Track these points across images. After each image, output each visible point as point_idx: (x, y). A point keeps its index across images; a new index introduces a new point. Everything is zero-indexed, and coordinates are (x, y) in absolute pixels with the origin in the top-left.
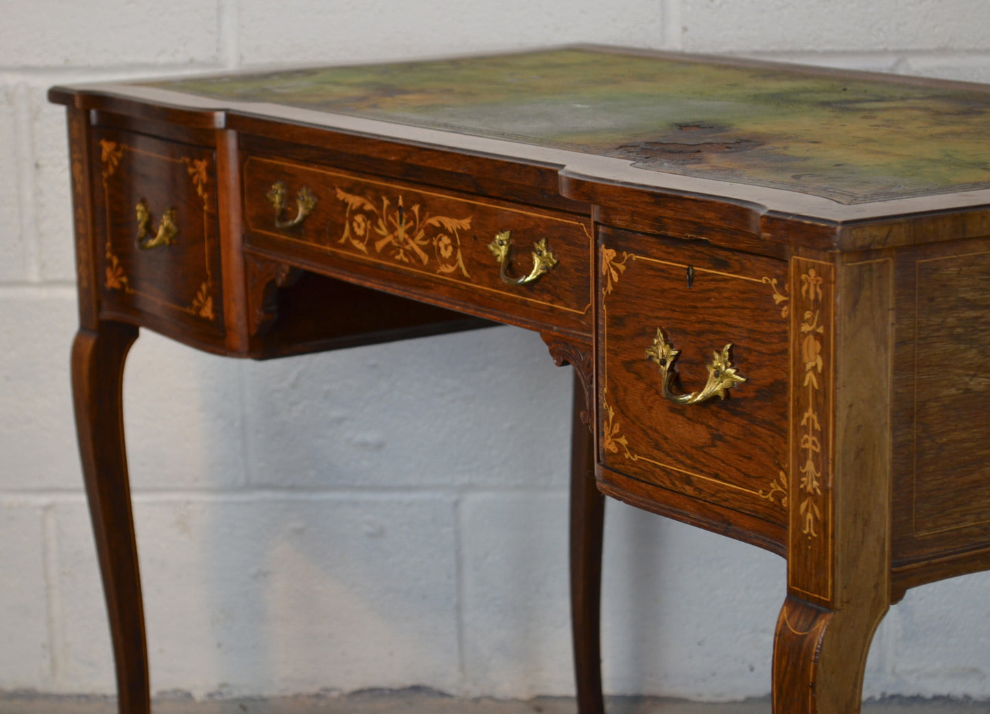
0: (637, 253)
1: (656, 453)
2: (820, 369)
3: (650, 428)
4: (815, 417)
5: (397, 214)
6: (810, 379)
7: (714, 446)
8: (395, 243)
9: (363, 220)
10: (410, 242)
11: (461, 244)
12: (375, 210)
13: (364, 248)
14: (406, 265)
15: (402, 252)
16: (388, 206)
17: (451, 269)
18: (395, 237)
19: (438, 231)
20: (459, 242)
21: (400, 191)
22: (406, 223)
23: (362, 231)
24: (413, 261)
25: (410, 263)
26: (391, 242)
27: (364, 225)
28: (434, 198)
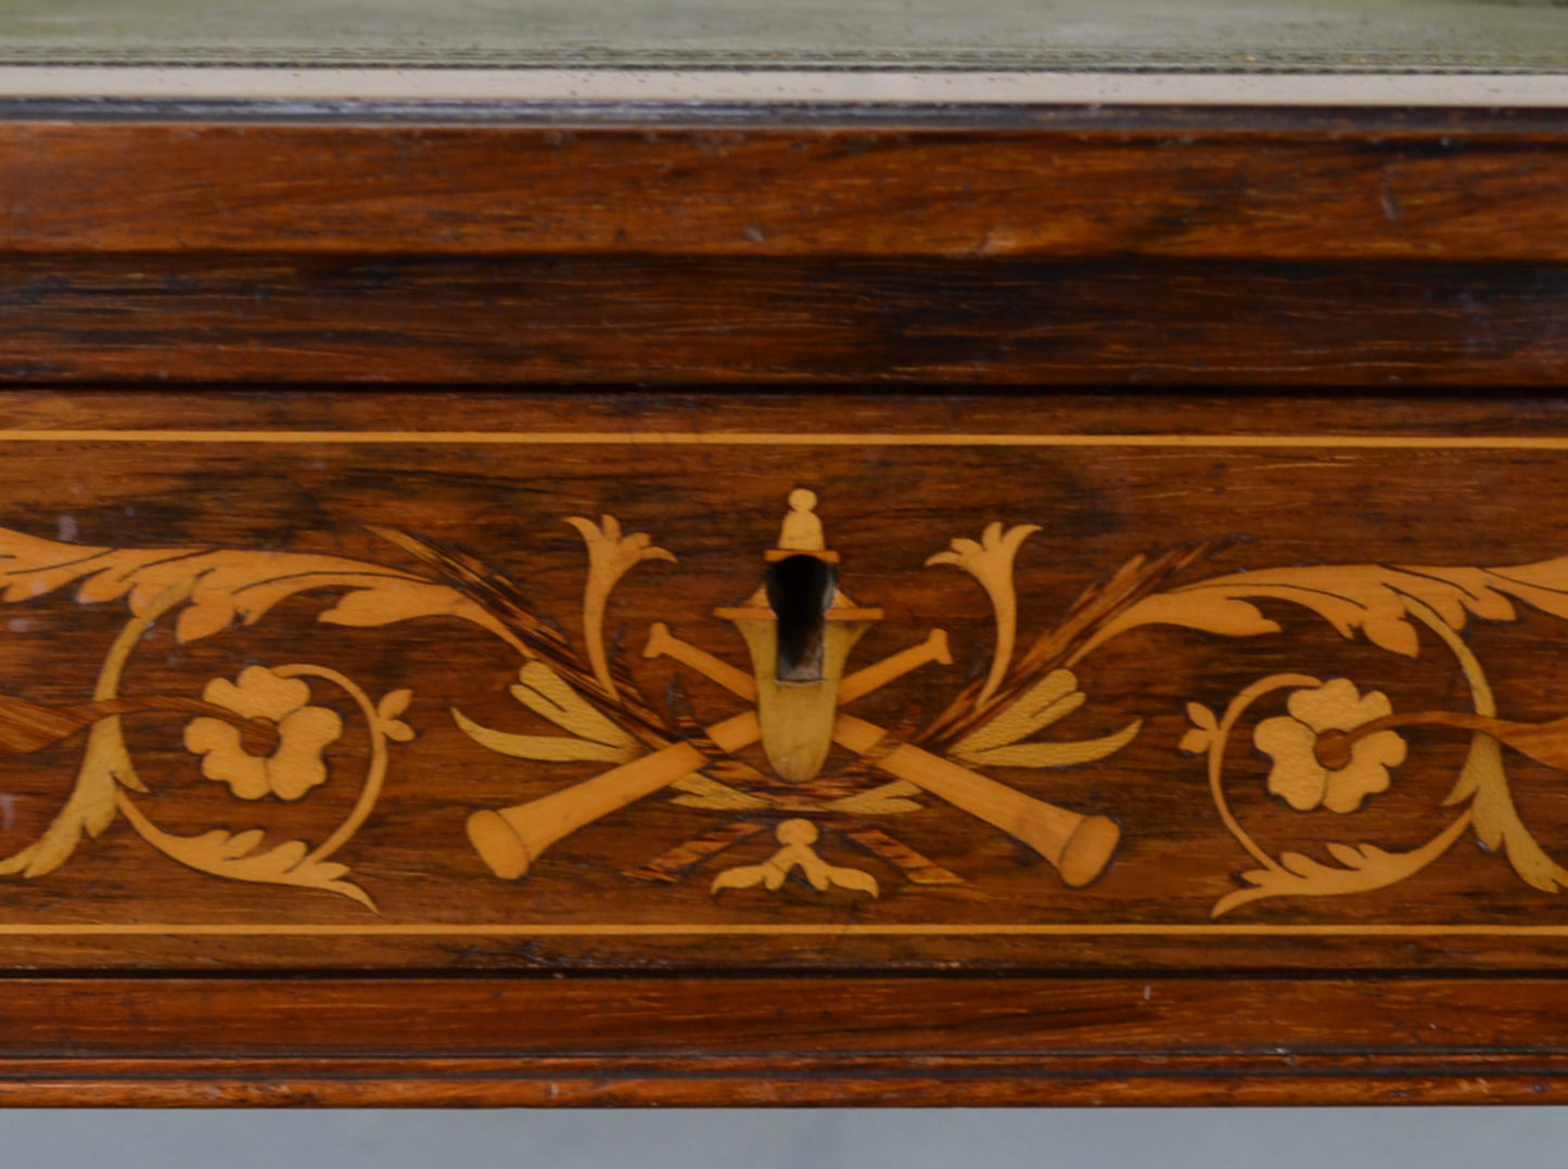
8: (713, 796)
9: (321, 695)
10: (915, 767)
11: (1507, 709)
12: (474, 613)
13: (320, 874)
14: (853, 907)
15: (797, 836)
16: (638, 575)
17: (1379, 869)
18: (714, 763)
19: (1246, 657)
20: (1484, 703)
21: (790, 464)
22: (857, 660)
23: (295, 773)
24: (935, 876)
25: (894, 889)
26: (667, 793)
27: (325, 725)
28: (1217, 468)
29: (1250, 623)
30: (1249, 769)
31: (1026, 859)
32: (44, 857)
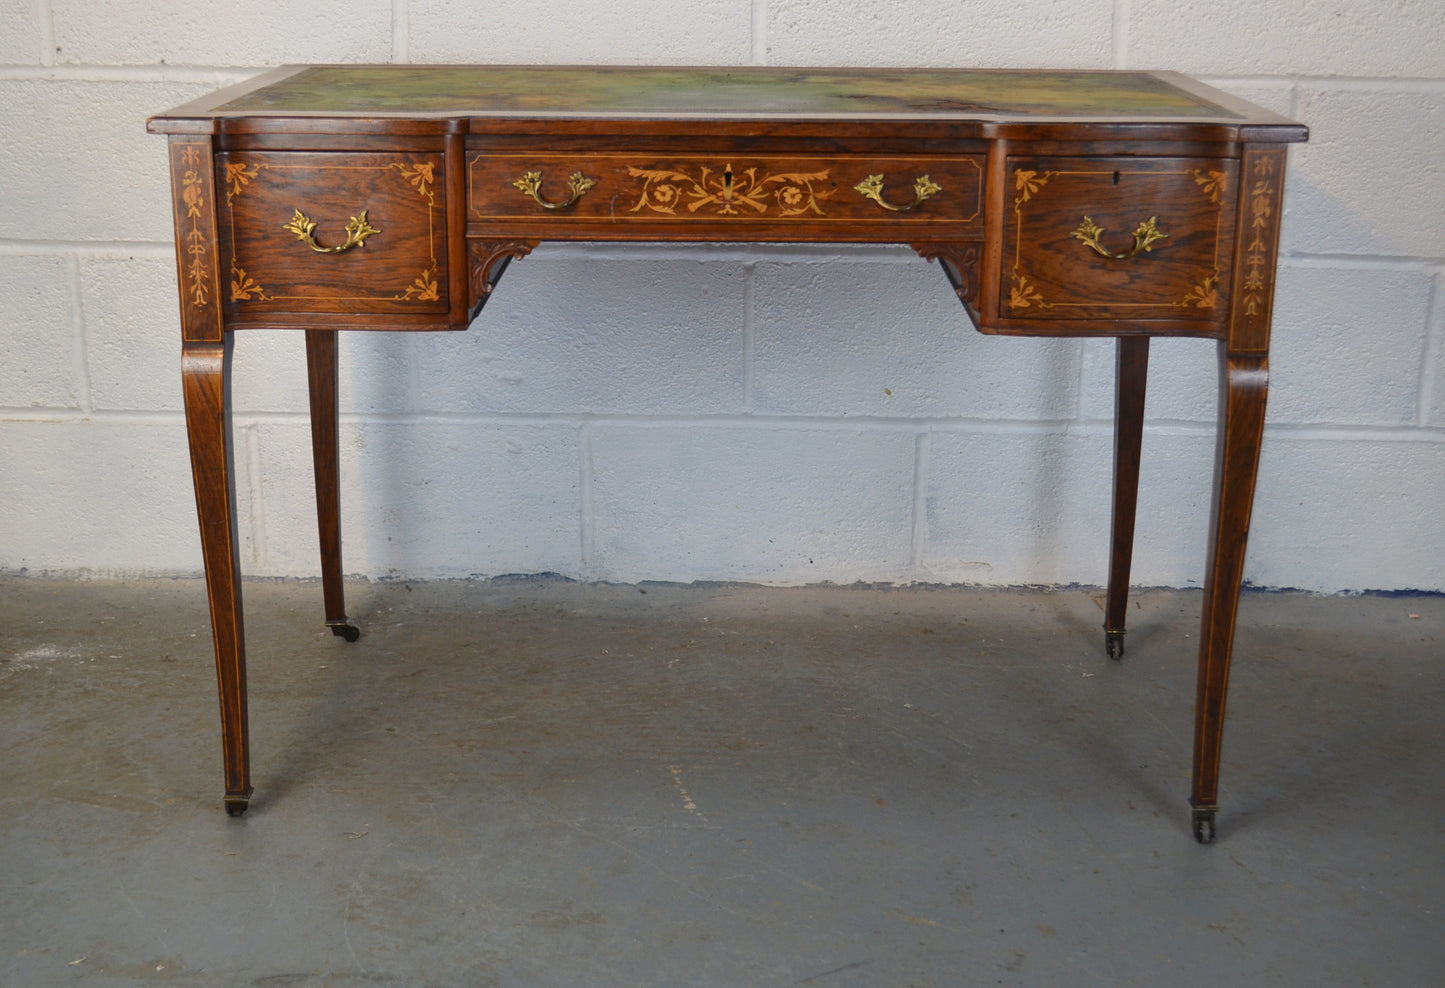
0: (1060, 169)
1: (1073, 298)
2: (1267, 214)
3: (1069, 282)
4: (1261, 244)
5: (723, 180)
6: (1259, 222)
7: (1132, 282)
8: (717, 201)
9: (671, 189)
10: (742, 198)
11: (814, 191)
12: (690, 179)
13: (670, 211)
14: (734, 216)
15: (728, 207)
16: (709, 174)
17: (799, 211)
18: (718, 197)
19: (782, 184)
20: (811, 190)
21: (727, 161)
22: (735, 184)
23: (667, 198)
24: (745, 212)
25: (740, 214)
26: (712, 201)
27: (671, 192)
28: (778, 161)
29: (782, 180)
30: (783, 199)
31: (756, 210)
32: (636, 209)
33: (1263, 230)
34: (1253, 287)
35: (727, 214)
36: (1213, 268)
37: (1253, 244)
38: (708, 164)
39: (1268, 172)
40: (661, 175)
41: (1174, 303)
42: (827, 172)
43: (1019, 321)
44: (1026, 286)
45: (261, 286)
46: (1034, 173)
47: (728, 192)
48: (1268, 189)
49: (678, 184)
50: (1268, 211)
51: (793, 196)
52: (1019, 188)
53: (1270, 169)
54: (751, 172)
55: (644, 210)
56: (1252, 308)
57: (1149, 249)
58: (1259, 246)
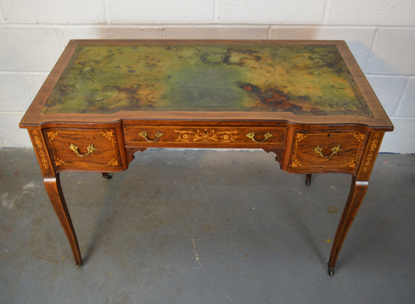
0: (311, 133)
1: (311, 165)
2: (375, 148)
3: (310, 161)
4: (372, 155)
5: (204, 133)
6: (372, 149)
7: (330, 161)
8: (202, 139)
9: (188, 135)
10: (210, 138)
11: (233, 136)
12: (193, 133)
13: (188, 141)
14: (208, 142)
15: (206, 140)
16: (199, 132)
17: (228, 141)
18: (202, 137)
19: (223, 134)
20: (232, 136)
21: (206, 128)
22: (208, 134)
23: (187, 138)
24: (211, 141)
25: (209, 142)
26: (201, 139)
27: (188, 136)
28: (221, 128)
29: (223, 133)
30: (223, 138)
31: (214, 141)
32: (177, 140)
33: (373, 151)
34: (367, 165)
35: (206, 142)
36: (355, 158)
37: (369, 155)
38: (199, 129)
39: (378, 137)
40: (184, 132)
41: (342, 165)
42: (237, 131)
43: (294, 170)
44: (297, 162)
45: (64, 161)
46: (303, 134)
47: (206, 136)
48: (377, 141)
49: (190, 134)
50: (376, 147)
51: (226, 137)
52: (298, 138)
53: (379, 136)
54: (213, 131)
55: (179, 141)
56: (365, 170)
57: (336, 154)
58: (371, 155)
